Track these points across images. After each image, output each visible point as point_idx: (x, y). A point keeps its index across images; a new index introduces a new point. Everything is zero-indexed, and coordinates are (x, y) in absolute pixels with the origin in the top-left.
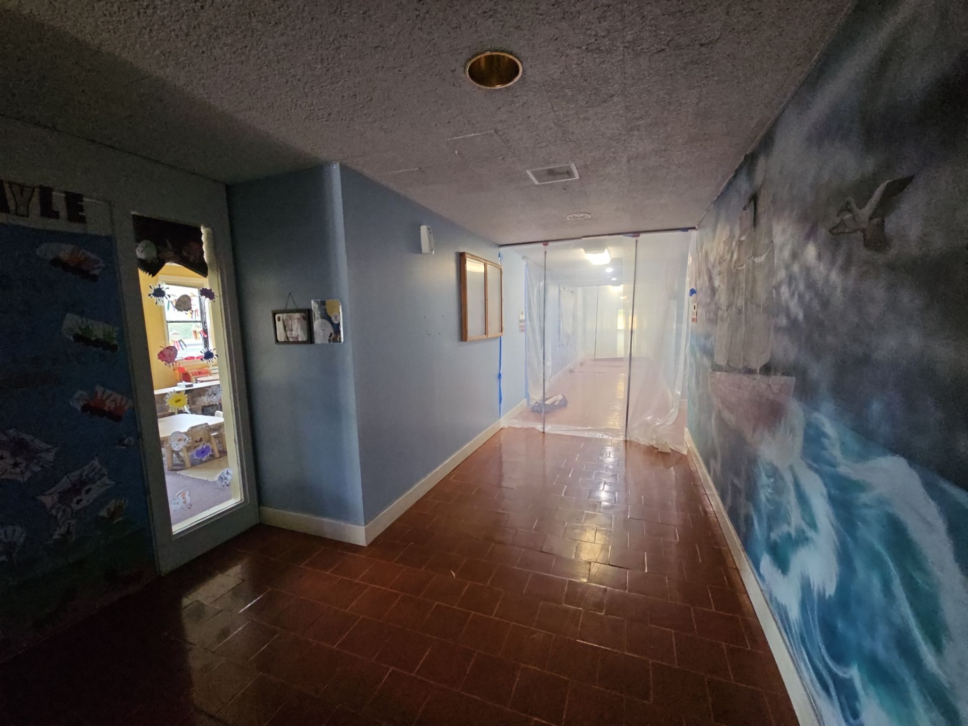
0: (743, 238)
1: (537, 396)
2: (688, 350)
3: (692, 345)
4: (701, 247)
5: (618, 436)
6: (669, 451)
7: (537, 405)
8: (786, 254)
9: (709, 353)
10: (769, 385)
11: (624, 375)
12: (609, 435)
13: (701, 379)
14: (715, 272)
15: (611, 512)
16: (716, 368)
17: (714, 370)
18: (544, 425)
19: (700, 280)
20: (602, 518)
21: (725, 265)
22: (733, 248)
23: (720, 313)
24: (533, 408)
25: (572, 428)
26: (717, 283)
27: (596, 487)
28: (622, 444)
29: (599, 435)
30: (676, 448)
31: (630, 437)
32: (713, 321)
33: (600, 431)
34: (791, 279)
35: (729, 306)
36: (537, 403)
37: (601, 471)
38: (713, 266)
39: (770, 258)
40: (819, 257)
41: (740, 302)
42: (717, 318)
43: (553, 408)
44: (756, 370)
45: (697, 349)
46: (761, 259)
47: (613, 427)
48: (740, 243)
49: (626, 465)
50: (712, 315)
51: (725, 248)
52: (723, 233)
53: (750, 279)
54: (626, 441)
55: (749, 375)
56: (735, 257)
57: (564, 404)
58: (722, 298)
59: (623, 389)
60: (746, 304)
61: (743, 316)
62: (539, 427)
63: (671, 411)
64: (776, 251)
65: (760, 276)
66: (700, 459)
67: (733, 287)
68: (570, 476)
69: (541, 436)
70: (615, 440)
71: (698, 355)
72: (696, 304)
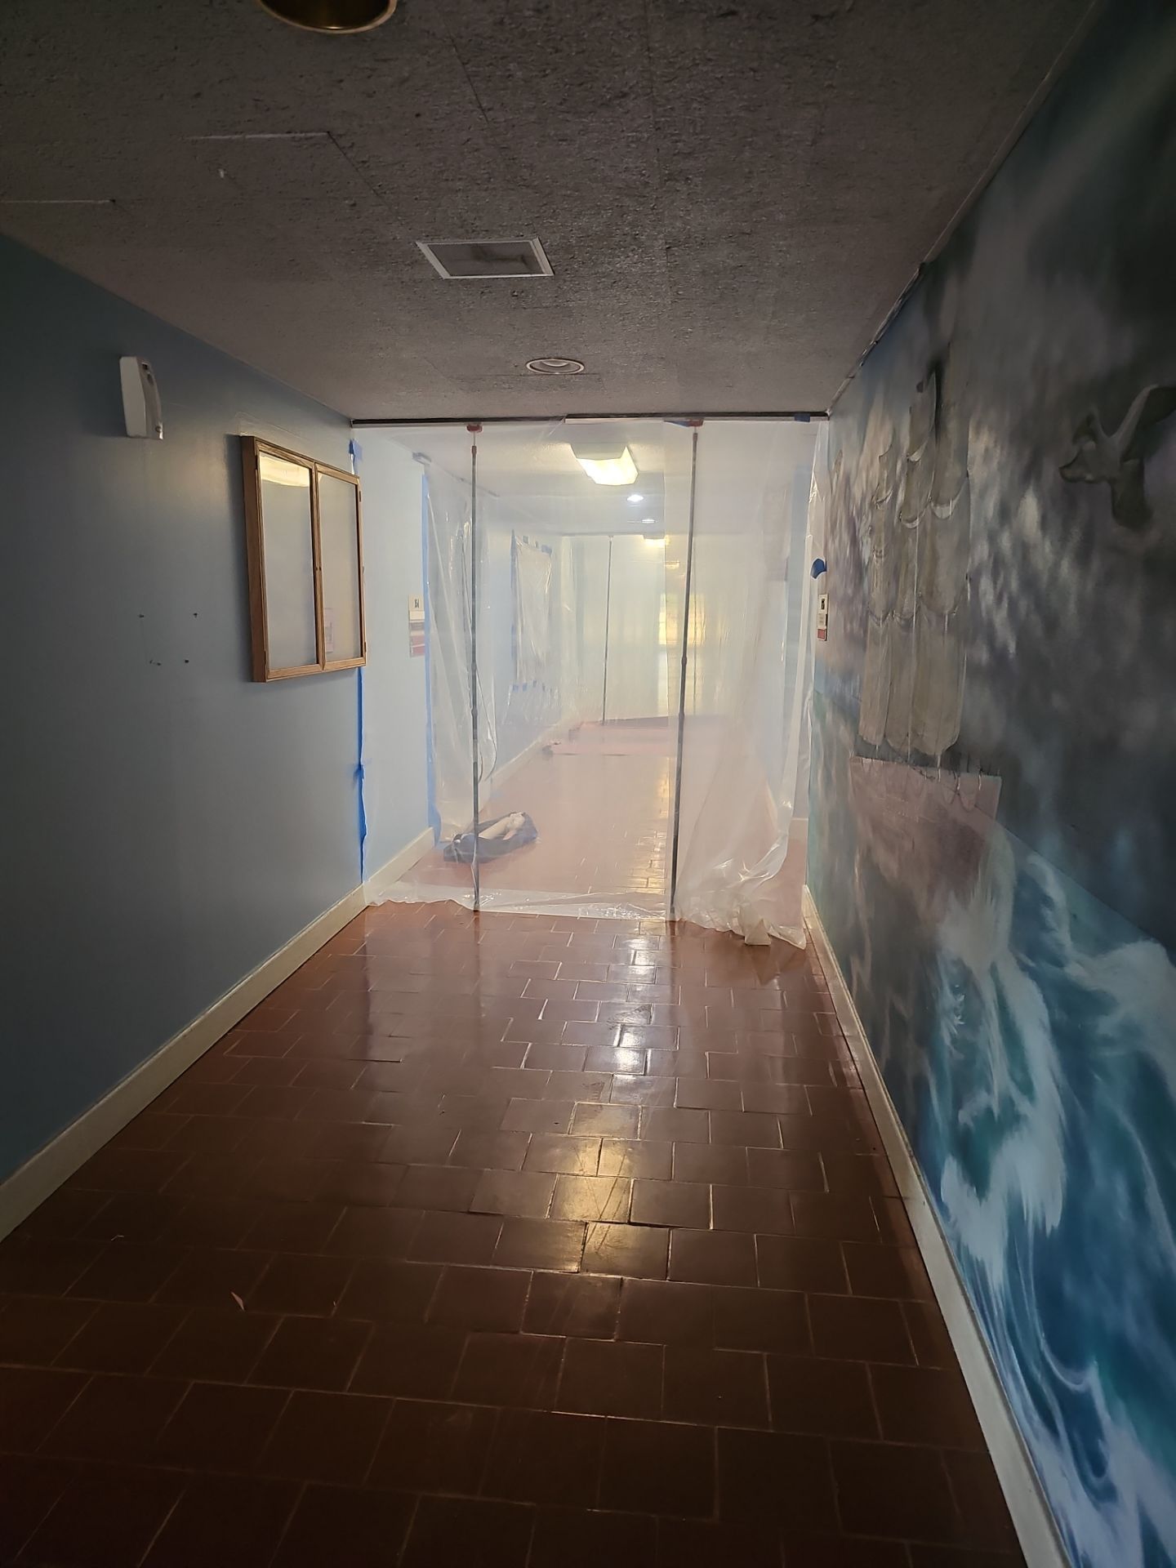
0: (916, 457)
1: (458, 821)
2: (809, 704)
3: (817, 693)
4: (838, 464)
5: (655, 911)
6: (769, 942)
7: (458, 841)
8: (991, 506)
9: (848, 712)
10: (957, 793)
11: (668, 763)
12: (633, 909)
13: (833, 772)
14: (863, 528)
15: (636, 1098)
16: (864, 749)
17: (858, 754)
18: (477, 893)
19: (833, 540)
20: (614, 1117)
21: (882, 512)
22: (897, 478)
23: (871, 622)
24: (449, 850)
25: (548, 896)
26: (866, 553)
27: (604, 1040)
28: (664, 932)
29: (612, 912)
30: (784, 933)
31: (682, 913)
32: (858, 640)
33: (613, 901)
34: (997, 563)
35: (889, 609)
36: (458, 837)
37: (615, 1000)
38: (860, 513)
39: (963, 509)
40: (1044, 523)
41: (909, 603)
42: (865, 632)
43: (501, 847)
44: (935, 757)
45: (826, 701)
46: (947, 511)
47: (644, 891)
48: (910, 466)
49: (673, 981)
50: (856, 625)
51: (881, 474)
52: (879, 438)
53: (927, 553)
54: (673, 922)
55: (922, 768)
56: (901, 497)
57: (526, 837)
58: (876, 588)
59: (667, 795)
60: (919, 609)
61: (913, 635)
62: (465, 899)
63: (773, 849)
64: (973, 497)
65: (946, 547)
66: (832, 957)
67: (896, 567)
68: (540, 1018)
69: (469, 924)
70: (648, 921)
71: (829, 716)
72: (825, 597)
